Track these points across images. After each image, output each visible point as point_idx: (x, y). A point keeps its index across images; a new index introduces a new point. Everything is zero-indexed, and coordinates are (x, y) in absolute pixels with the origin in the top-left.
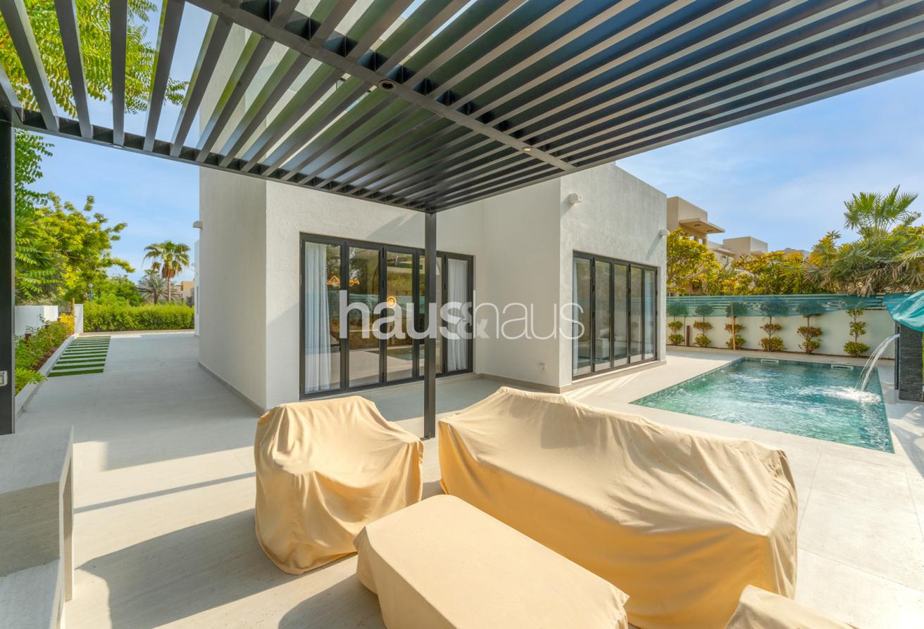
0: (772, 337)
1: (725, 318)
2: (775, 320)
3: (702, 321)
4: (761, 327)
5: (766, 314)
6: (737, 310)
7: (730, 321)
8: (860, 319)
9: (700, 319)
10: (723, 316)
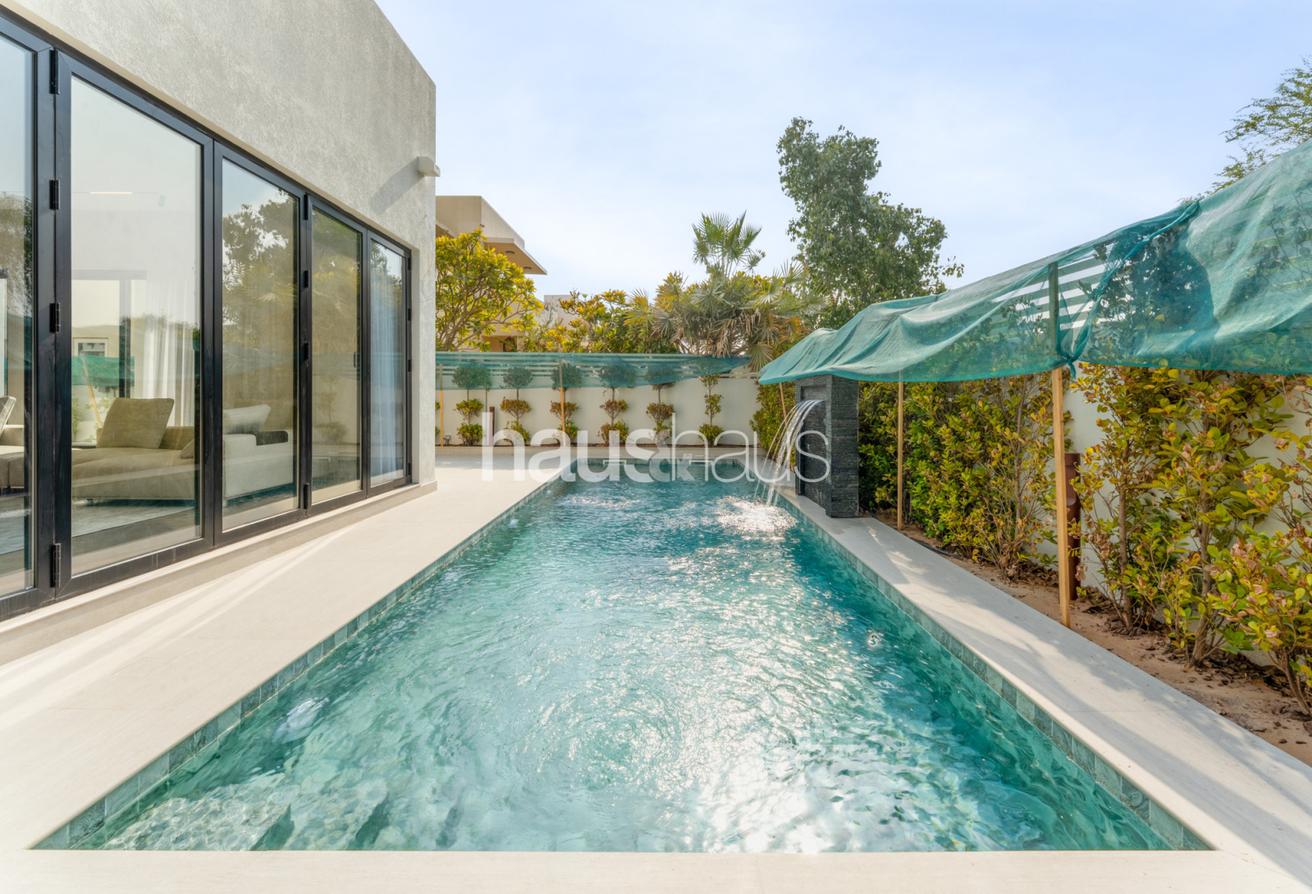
0: (616, 421)
1: (550, 390)
2: (619, 394)
3: (514, 398)
4: (601, 407)
5: (607, 383)
6: (568, 379)
7: (557, 396)
8: (716, 390)
9: (510, 394)
10: (546, 387)
